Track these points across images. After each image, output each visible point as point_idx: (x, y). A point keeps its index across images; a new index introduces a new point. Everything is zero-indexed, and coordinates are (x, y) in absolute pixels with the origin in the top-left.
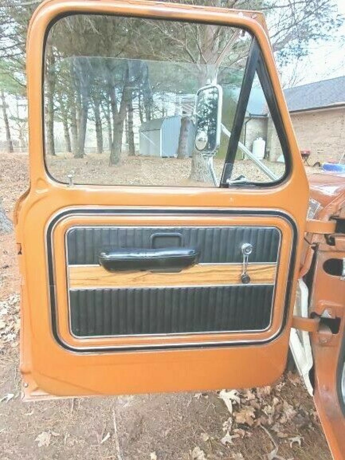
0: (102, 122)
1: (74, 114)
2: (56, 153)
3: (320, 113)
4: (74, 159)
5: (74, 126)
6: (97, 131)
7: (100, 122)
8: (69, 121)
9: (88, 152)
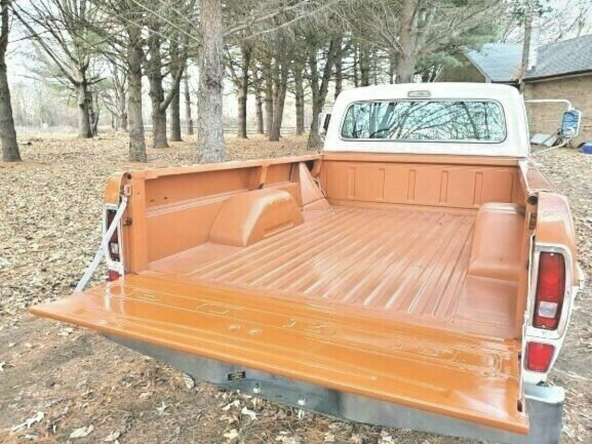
0: (305, 93)
1: (270, 86)
2: (247, 135)
3: (586, 77)
4: (269, 143)
5: (269, 101)
6: (298, 105)
7: (303, 93)
8: (263, 94)
9: (284, 133)
